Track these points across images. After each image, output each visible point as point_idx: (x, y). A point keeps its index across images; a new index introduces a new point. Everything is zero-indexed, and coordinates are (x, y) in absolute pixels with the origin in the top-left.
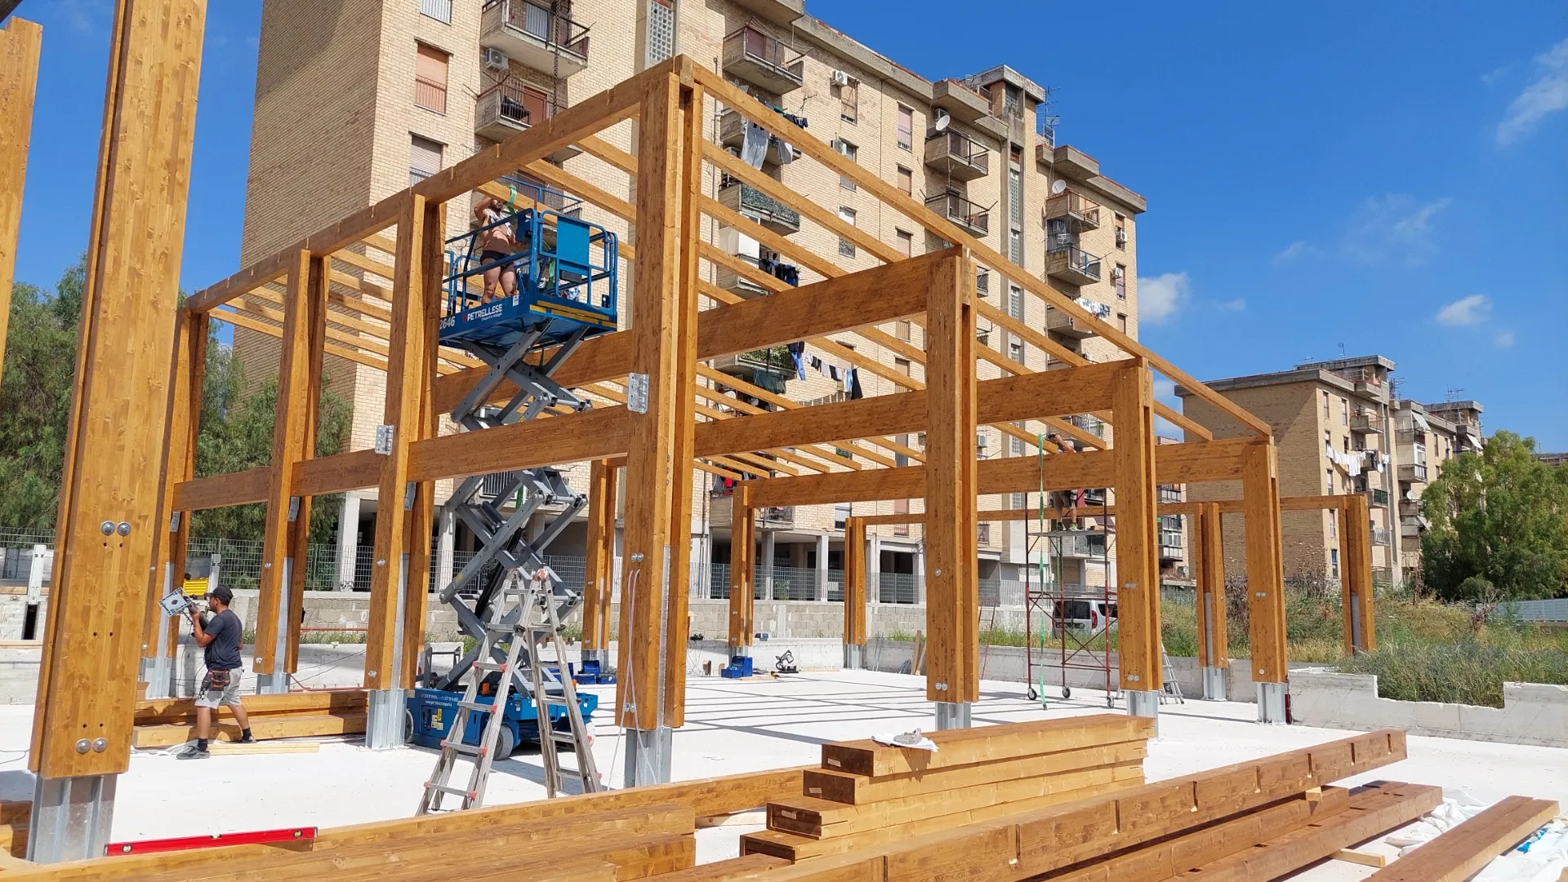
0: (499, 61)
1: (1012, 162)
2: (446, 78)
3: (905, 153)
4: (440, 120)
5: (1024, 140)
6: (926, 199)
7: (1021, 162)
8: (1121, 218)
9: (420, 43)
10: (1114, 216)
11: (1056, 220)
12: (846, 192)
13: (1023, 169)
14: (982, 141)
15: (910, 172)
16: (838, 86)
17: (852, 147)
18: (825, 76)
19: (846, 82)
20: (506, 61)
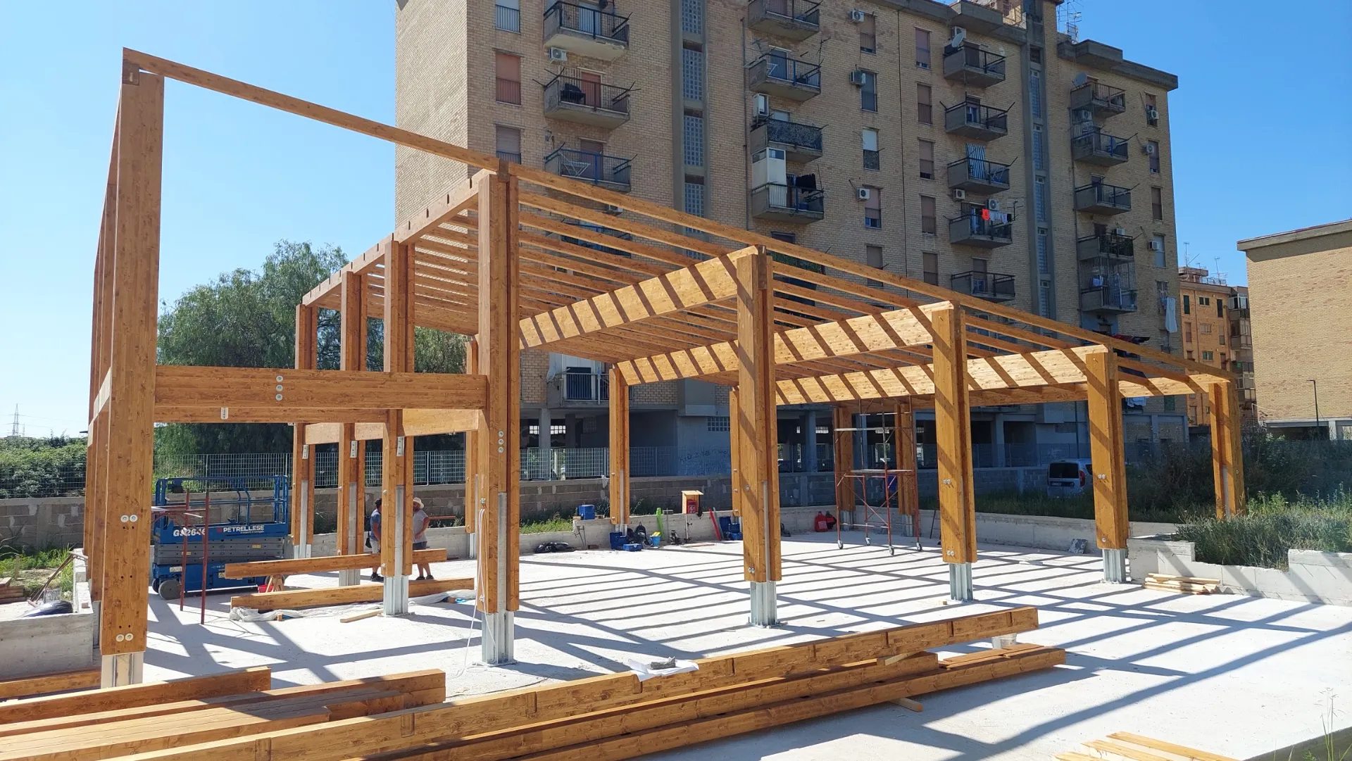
0: (559, 56)
1: (1032, 63)
2: (519, 76)
3: (924, 72)
4: (517, 110)
5: (1043, 42)
6: (946, 109)
7: (1041, 61)
8: (1152, 97)
9: (498, 52)
10: (1144, 97)
11: (1081, 109)
12: (868, 115)
13: (1044, 67)
14: (1001, 49)
15: (929, 88)
16: (856, 23)
17: (872, 75)
18: (843, 17)
19: (863, 19)
20: (565, 55)
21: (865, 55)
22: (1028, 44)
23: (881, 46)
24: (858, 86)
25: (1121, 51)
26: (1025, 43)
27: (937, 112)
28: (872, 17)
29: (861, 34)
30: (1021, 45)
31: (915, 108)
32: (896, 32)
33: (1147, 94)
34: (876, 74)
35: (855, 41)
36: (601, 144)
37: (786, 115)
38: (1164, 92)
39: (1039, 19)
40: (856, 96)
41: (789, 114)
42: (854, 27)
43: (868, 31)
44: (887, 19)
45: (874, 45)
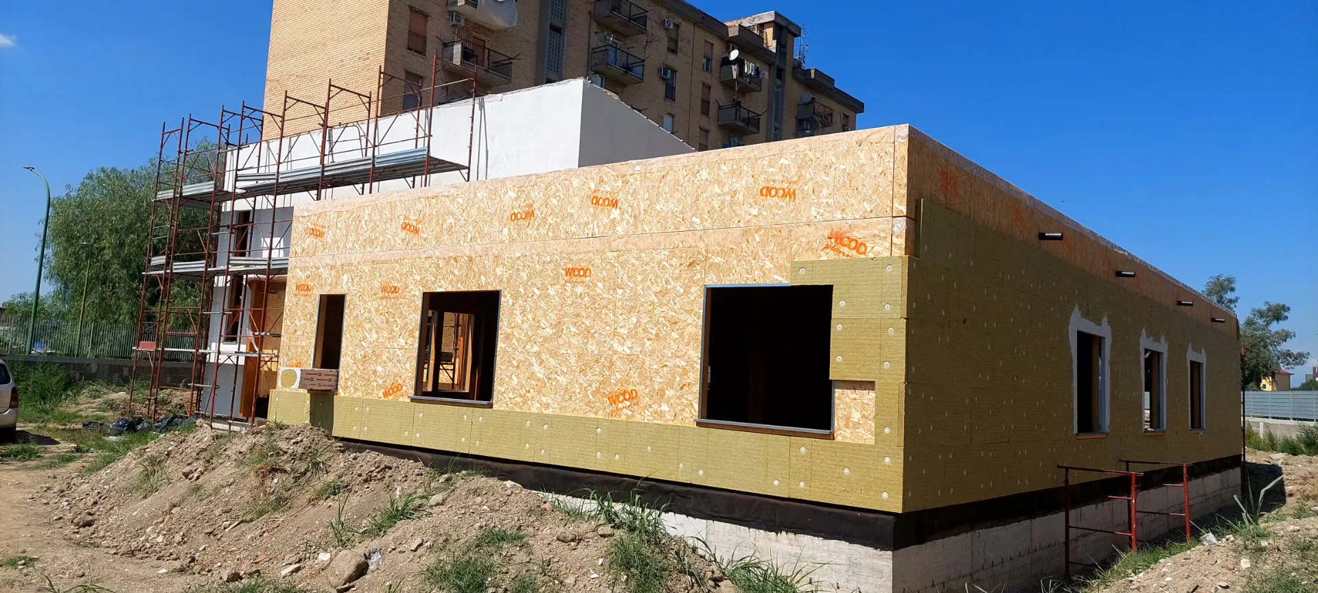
0: (459, 21)
1: (777, 80)
2: (425, 32)
3: (707, 74)
4: (422, 60)
5: (785, 63)
6: (720, 107)
7: (783, 78)
8: (846, 117)
9: (412, 9)
10: (842, 115)
11: (803, 120)
12: (669, 103)
13: (784, 83)
15: (710, 88)
16: (666, 29)
17: (674, 72)
18: (659, 22)
19: (672, 27)
20: (463, 21)
21: (670, 55)
22: (776, 64)
23: (681, 50)
24: (664, 79)
25: (834, 80)
26: (773, 64)
27: (713, 109)
28: (677, 26)
29: (669, 38)
30: (770, 65)
31: (699, 102)
32: (692, 40)
33: (844, 114)
34: (676, 71)
35: (664, 44)
38: (854, 114)
39: (784, 46)
40: (662, 87)
42: (664, 31)
43: (674, 36)
44: (687, 29)
45: (677, 48)
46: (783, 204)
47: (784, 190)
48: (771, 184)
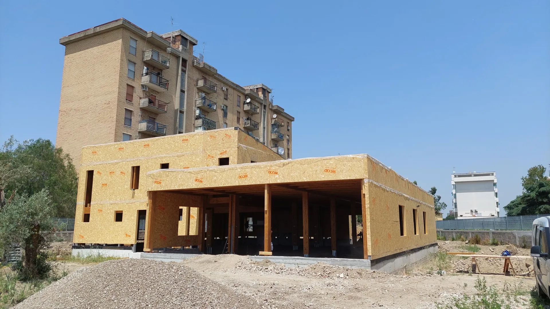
2: (133, 93)
3: (239, 108)
4: (131, 105)
5: (266, 103)
6: (244, 120)
7: (266, 109)
9: (127, 85)
12: (226, 119)
14: (257, 104)
18: (220, 88)
19: (225, 90)
20: (147, 89)
21: (225, 100)
22: (263, 104)
23: (229, 99)
24: (223, 110)
25: (284, 109)
27: (241, 121)
28: (227, 90)
29: (224, 94)
30: (261, 104)
31: (236, 118)
32: (233, 95)
33: (287, 122)
34: (227, 107)
35: (222, 97)
36: (155, 119)
37: (204, 116)
38: (291, 122)
39: (266, 97)
40: (222, 113)
41: (205, 116)
42: (222, 91)
43: (226, 93)
44: (231, 91)
45: (227, 98)
46: (332, 174)
47: (332, 170)
48: (328, 169)
